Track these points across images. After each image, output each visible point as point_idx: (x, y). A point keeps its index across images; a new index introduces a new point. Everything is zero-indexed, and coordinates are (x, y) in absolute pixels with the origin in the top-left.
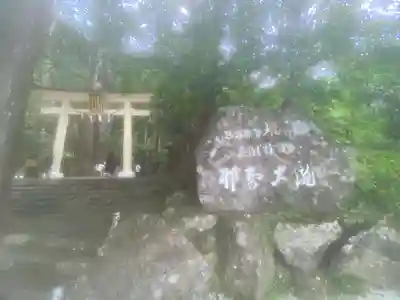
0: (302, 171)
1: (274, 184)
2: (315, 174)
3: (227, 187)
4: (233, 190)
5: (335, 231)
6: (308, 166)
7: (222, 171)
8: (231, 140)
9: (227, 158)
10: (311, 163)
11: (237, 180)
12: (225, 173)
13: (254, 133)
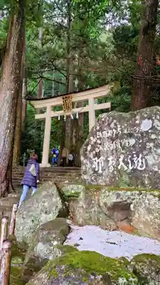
0: (136, 159)
2: (146, 160)
3: (97, 170)
4: (100, 172)
6: (141, 155)
7: (94, 159)
8: (100, 139)
9: (97, 150)
10: (145, 153)
11: (102, 166)
12: (95, 161)
13: (113, 132)
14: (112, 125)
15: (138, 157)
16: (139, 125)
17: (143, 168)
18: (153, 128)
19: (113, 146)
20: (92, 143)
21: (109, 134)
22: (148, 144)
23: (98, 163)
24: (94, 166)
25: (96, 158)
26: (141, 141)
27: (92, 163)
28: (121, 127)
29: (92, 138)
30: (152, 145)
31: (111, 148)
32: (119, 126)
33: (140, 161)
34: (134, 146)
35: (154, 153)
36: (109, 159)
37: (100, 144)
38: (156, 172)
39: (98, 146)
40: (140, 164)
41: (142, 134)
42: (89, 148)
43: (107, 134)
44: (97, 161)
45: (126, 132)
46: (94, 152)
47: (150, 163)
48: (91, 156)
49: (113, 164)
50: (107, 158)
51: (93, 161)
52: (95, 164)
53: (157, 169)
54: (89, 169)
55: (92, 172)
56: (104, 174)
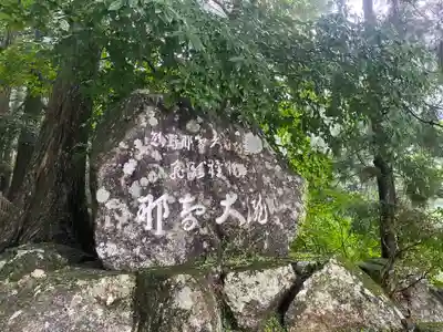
0: (253, 202)
1: (219, 221)
2: (267, 207)
3: (148, 227)
4: (159, 232)
5: (290, 277)
6: (260, 197)
7: (142, 200)
8: (162, 150)
9: (152, 177)
10: (264, 192)
11: (166, 216)
12: (147, 203)
13: (196, 143)
14: (193, 126)
15: (258, 200)
16: (241, 141)
17: (265, 221)
18: (264, 150)
19: (197, 172)
20: (139, 157)
22: (264, 177)
23: (154, 212)
25: (149, 197)
27: (134, 210)
29: (137, 143)
30: (268, 179)
31: (191, 176)
32: (215, 132)
33: (261, 208)
34: (247, 178)
36: (181, 201)
37: (161, 163)
40: (261, 214)
41: (250, 157)
42: (129, 168)
43: (177, 142)
44: (152, 205)
46: (144, 181)
47: (271, 210)
48: (134, 190)
49: (198, 213)
50: (177, 198)
51: (139, 204)
52: (144, 213)
53: (278, 222)
54: (124, 225)
55: (133, 236)
56: (169, 236)
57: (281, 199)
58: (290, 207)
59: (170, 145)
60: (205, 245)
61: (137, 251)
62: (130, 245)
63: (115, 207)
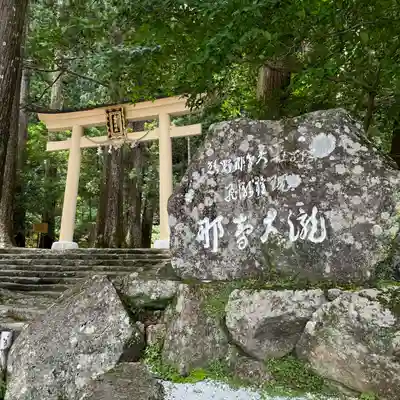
1: (263, 240)
2: (327, 222)
3: (207, 246)
4: (215, 250)
6: (315, 211)
7: (201, 222)
8: (215, 176)
9: (208, 202)
10: (324, 204)
11: (221, 236)
12: (204, 225)
13: (247, 162)
14: (244, 147)
15: (310, 214)
16: (305, 146)
17: (321, 240)
18: (339, 151)
19: (246, 192)
20: (196, 186)
21: (237, 167)
22: (329, 185)
23: (211, 231)
24: (200, 238)
25: (206, 220)
26: (314, 179)
27: (195, 231)
28: (266, 149)
29: (195, 175)
30: (338, 187)
31: (243, 196)
32: (261, 147)
33: (315, 222)
34: (298, 190)
35: (344, 205)
36: (235, 221)
37: (216, 189)
38: (349, 246)
39: (212, 191)
40: (314, 229)
41: (314, 164)
42: (189, 197)
43: (231, 165)
44: (208, 227)
45: (277, 159)
46: (201, 206)
47: (336, 226)
48: (194, 214)
49: (248, 232)
50: (231, 219)
51: (198, 226)
52: (203, 233)
53: (350, 240)
54: (189, 244)
55: (195, 252)
56: (224, 254)
57: (356, 211)
58: (370, 221)
59: (224, 170)
60: (257, 264)
61: (198, 265)
62: (194, 259)
63: (181, 229)
